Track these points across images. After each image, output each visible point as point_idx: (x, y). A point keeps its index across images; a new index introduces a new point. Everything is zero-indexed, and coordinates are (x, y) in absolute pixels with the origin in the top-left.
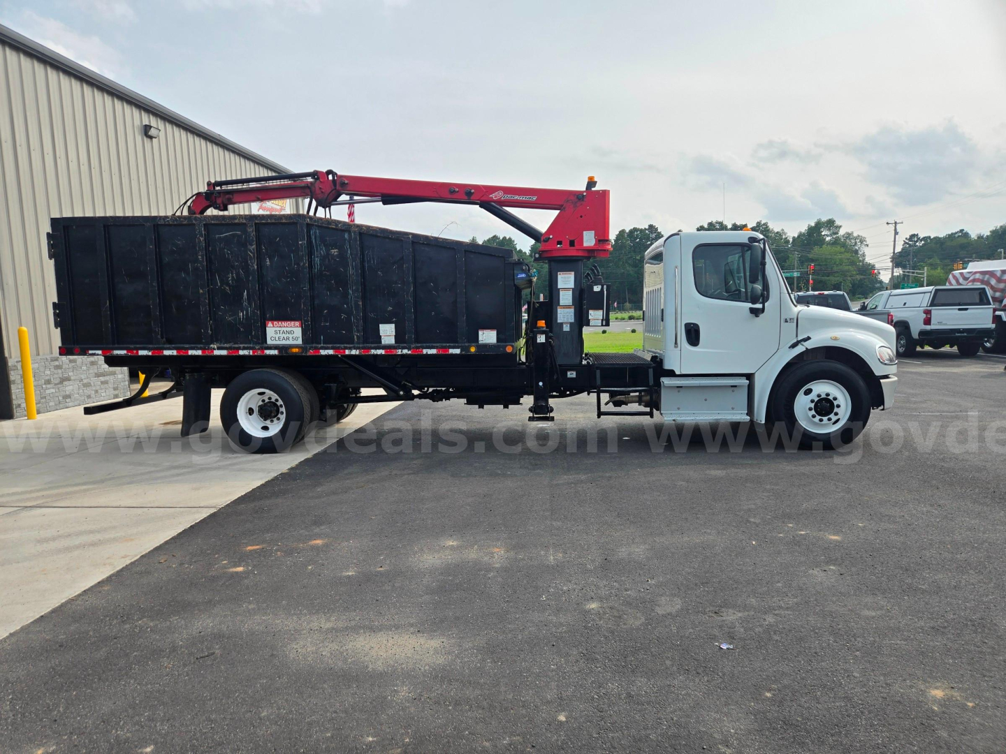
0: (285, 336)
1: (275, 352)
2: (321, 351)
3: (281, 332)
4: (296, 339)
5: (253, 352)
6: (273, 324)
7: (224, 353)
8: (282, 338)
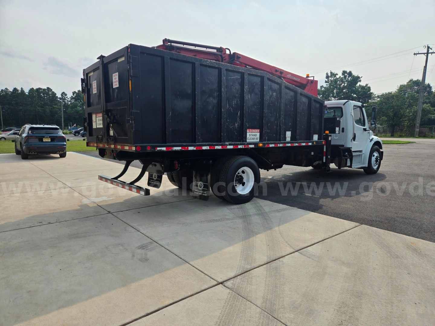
0: (253, 137)
1: (252, 146)
2: (270, 145)
3: (252, 135)
4: (257, 139)
5: (244, 147)
6: (249, 131)
7: (231, 147)
8: (252, 138)
